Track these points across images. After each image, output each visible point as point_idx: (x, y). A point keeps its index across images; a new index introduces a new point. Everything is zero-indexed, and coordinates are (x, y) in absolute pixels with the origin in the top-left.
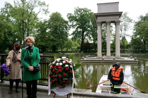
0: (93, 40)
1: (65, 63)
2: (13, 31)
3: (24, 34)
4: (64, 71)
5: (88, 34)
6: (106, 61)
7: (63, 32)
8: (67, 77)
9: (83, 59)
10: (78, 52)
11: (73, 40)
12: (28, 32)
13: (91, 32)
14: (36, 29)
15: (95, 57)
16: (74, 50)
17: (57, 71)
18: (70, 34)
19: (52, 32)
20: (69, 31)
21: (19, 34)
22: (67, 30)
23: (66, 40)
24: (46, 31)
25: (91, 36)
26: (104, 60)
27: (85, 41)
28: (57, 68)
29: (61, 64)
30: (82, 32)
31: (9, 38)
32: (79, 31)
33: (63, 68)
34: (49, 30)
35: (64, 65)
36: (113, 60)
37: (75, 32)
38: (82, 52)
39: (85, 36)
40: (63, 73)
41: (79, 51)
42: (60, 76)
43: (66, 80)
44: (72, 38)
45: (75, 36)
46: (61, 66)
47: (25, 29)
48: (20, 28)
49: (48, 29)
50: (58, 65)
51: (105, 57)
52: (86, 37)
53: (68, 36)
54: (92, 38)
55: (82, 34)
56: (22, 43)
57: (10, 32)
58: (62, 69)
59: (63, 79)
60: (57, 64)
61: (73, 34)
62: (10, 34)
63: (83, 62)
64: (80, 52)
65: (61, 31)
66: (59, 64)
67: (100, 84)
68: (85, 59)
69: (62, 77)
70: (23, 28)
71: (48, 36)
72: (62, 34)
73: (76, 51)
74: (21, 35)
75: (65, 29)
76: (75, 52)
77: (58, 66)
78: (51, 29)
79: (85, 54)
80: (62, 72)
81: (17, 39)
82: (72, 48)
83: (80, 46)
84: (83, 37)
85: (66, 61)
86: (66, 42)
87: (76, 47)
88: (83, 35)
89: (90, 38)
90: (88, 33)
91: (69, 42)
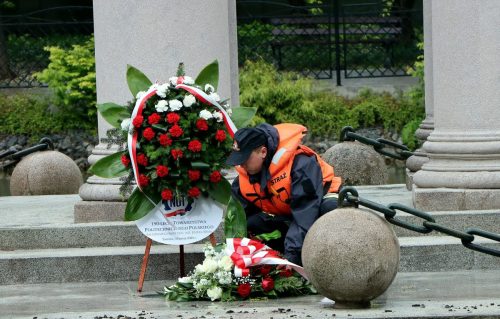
4: (192, 135)
17: (164, 132)
28: (162, 122)
29: (176, 104)
40: (188, 141)
42: (177, 153)
43: (202, 170)
46: (176, 112)
50: (166, 109)
58: (185, 126)
59: (194, 164)
66: (168, 106)
69: (188, 156)
77: (166, 113)
80: (186, 136)
85: (195, 94)
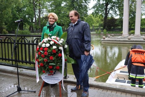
0: (119, 15)
1: (53, 44)
2: (22, 6)
3: (34, 9)
4: (51, 54)
5: (113, 8)
6: (134, 41)
7: (81, 6)
8: (55, 62)
9: (104, 39)
10: (99, 30)
11: (93, 16)
12: (40, 7)
13: (117, 4)
14: (49, 4)
15: (120, 37)
16: (96, 28)
17: (42, 53)
18: (90, 8)
19: (68, 6)
20: (88, 4)
21: (29, 10)
22: (86, 2)
23: (86, 15)
24: (61, 5)
25: (117, 10)
26: (131, 40)
27: (109, 16)
28: (43, 50)
29: (48, 45)
30: (105, 5)
31: (17, 15)
32: (101, 3)
33: (50, 51)
34: (65, 3)
35: (51, 46)
36: (143, 40)
37: (96, 5)
38: (105, 30)
39: (110, 10)
40: (49, 57)
41: (101, 29)
42: (45, 60)
43: (53, 66)
44: (93, 13)
45: (96, 10)
46: (47, 47)
47: (36, 3)
48: (30, 3)
49: (63, 2)
51: (133, 36)
52: (111, 12)
53: (87, 11)
54: (118, 13)
55: (105, 7)
56: (34, 21)
57: (18, 7)
59: (50, 64)
60: (43, 45)
61: (94, 7)
62: (19, 10)
63: (104, 43)
64: (103, 30)
65: (79, 4)
66: (45, 45)
67: (115, 71)
68: (106, 39)
69: (49, 61)
70: (33, 2)
71: (64, 12)
72: (80, 8)
73: (98, 29)
74: (31, 11)
75: (83, 1)
76: (96, 31)
77: (44, 48)
78: (67, 3)
79: (108, 33)
80: (49, 55)
81: (27, 16)
82: (93, 25)
83: (102, 22)
84: (106, 11)
85: (54, 41)
86: (86, 18)
87: (98, 25)
88: (106, 9)
89: (116, 12)
90: (113, 6)
91: (90, 18)
